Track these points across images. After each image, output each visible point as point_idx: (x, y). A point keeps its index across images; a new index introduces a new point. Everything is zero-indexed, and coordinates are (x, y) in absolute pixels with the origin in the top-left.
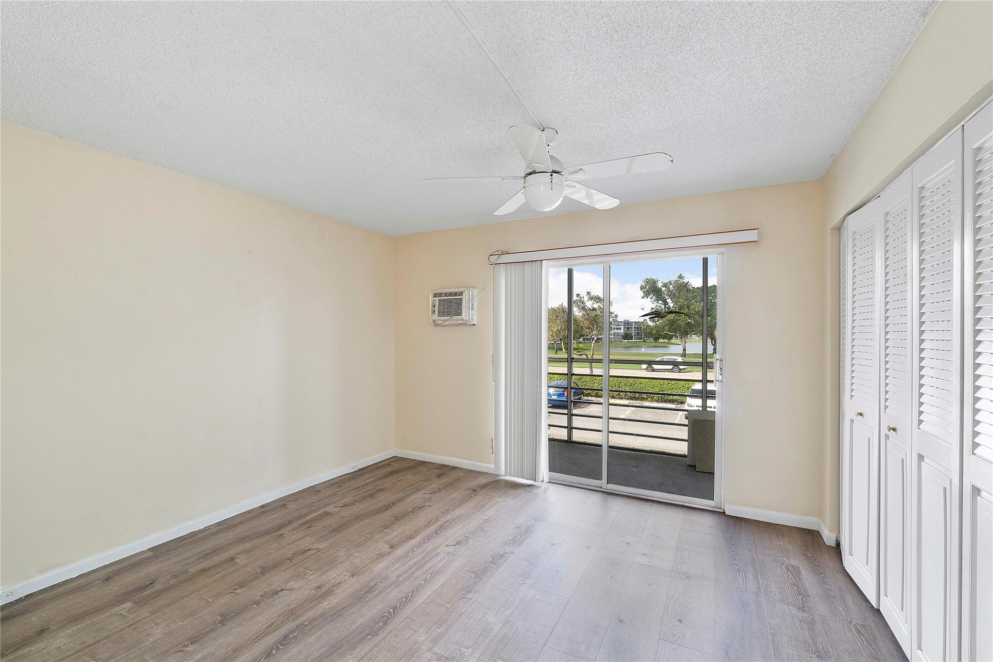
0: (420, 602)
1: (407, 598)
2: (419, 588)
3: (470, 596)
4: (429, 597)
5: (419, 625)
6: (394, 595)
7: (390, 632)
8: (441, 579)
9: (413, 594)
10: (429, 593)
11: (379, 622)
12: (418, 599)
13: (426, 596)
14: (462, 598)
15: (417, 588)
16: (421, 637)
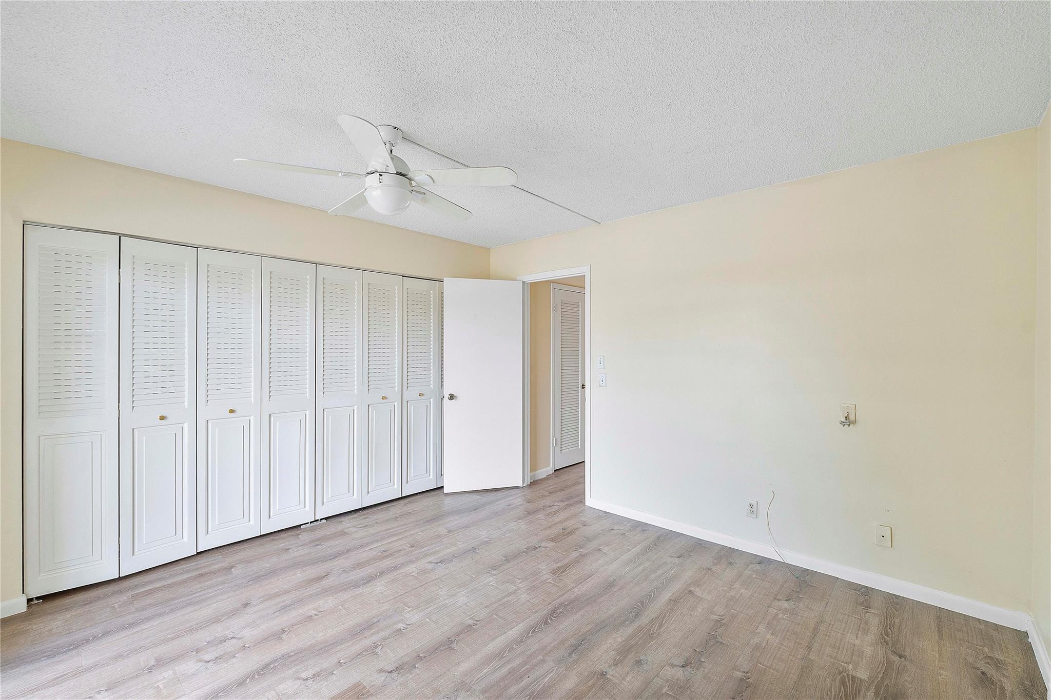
0: (521, 625)
1: (534, 631)
2: (521, 640)
3: (470, 622)
4: (512, 628)
5: (525, 605)
6: (548, 637)
7: (549, 604)
8: (493, 646)
9: (528, 635)
10: (510, 633)
11: (560, 613)
12: (523, 628)
13: (514, 629)
14: (478, 621)
15: (522, 641)
16: (524, 597)
